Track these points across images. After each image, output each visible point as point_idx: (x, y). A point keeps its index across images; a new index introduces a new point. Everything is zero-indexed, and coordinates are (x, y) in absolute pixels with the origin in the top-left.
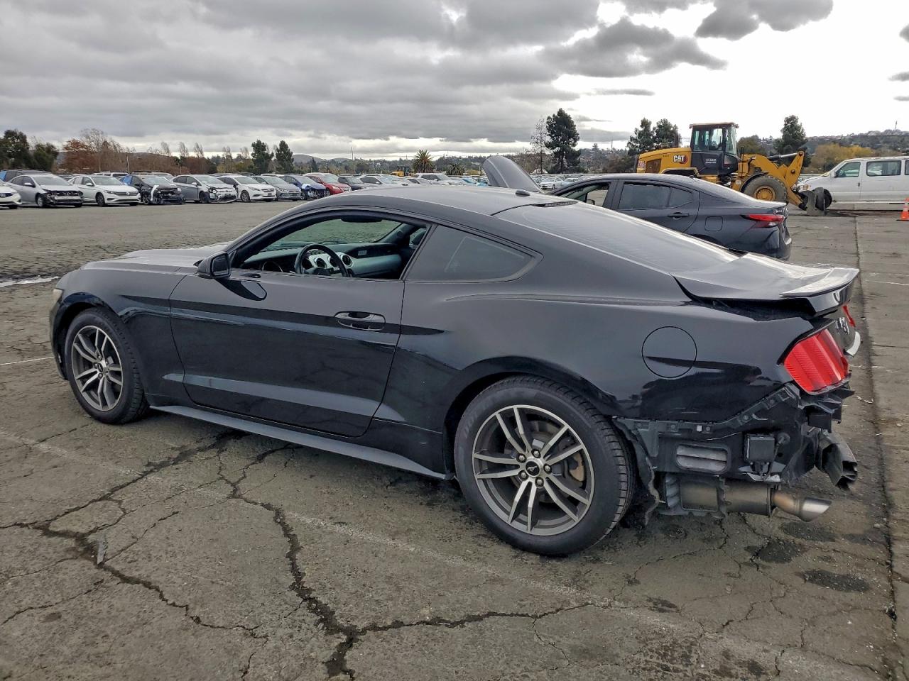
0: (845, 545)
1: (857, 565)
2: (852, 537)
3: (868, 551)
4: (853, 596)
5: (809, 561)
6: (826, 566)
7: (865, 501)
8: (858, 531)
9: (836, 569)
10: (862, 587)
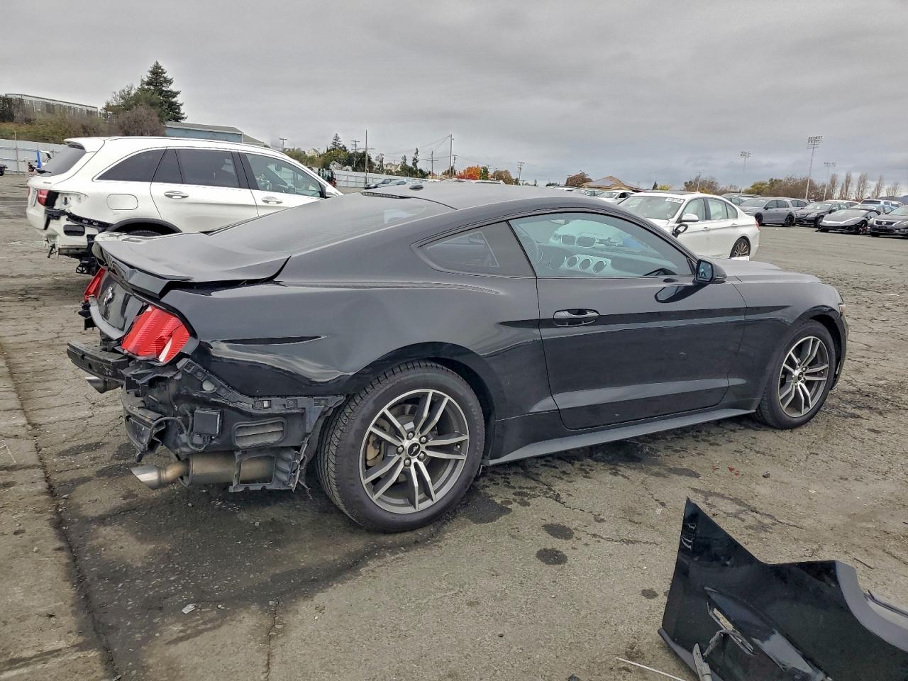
0: (86, 473)
1: (72, 464)
2: (84, 480)
3: (68, 476)
4: (67, 446)
5: (106, 454)
6: (93, 454)
7: (88, 521)
8: (81, 487)
9: (86, 456)
10: (62, 454)
